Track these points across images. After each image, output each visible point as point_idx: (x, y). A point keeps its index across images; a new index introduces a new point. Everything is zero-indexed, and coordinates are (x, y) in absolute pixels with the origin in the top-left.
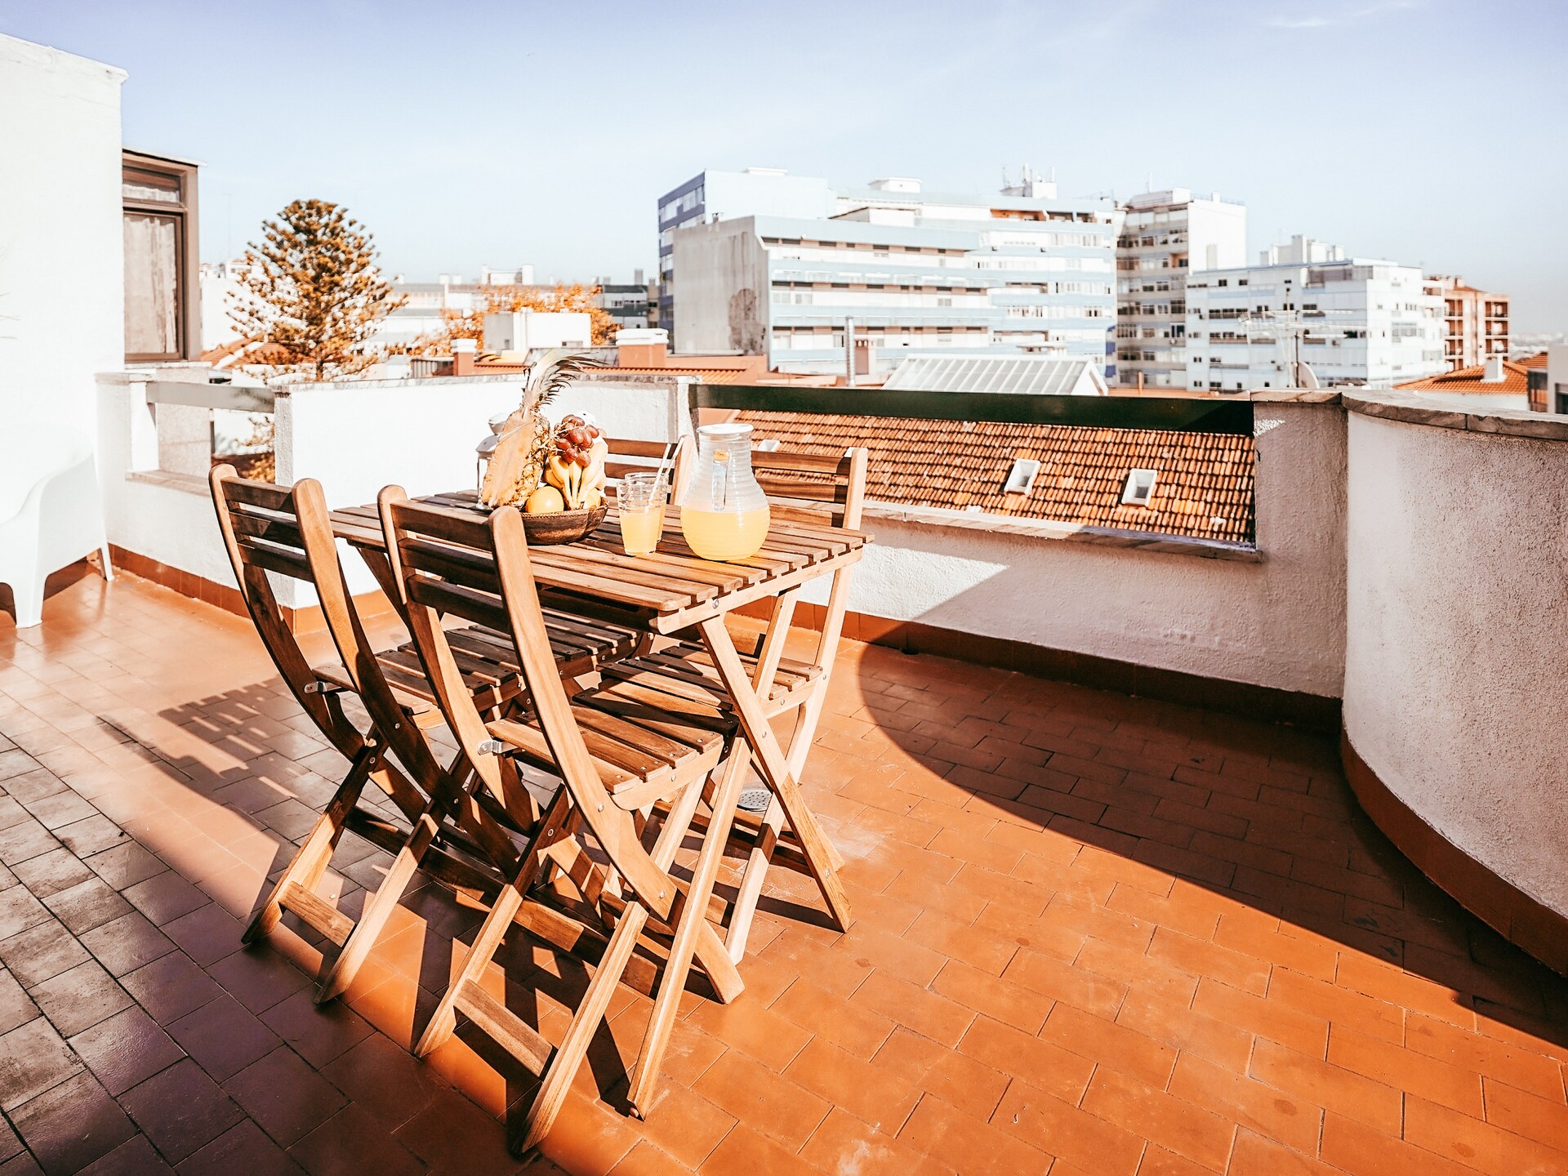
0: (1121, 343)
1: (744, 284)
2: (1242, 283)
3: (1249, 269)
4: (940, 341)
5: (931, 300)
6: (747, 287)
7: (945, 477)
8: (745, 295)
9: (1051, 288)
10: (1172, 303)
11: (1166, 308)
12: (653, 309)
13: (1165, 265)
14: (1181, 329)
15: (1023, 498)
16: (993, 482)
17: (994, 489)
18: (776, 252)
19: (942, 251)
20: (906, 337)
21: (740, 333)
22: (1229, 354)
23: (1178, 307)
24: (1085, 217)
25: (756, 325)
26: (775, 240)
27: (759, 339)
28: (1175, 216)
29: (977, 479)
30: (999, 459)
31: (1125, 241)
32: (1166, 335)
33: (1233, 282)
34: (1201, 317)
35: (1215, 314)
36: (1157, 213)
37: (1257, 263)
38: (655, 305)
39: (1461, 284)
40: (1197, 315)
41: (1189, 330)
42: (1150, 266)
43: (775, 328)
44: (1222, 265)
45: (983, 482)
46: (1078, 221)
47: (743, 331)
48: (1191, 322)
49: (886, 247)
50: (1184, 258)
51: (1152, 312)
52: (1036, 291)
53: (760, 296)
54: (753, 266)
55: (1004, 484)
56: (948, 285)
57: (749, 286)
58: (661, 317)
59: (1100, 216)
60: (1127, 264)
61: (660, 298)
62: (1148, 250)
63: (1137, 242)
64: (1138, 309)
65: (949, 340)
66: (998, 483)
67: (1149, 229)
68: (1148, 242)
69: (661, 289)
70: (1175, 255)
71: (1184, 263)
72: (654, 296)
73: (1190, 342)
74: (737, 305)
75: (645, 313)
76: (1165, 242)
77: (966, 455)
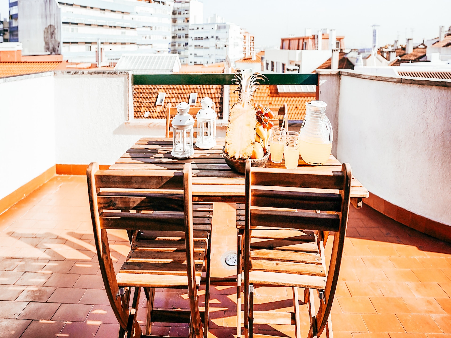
0: (172, 48)
1: (50, 22)
2: (202, 29)
3: (204, 24)
4: (122, 48)
5: (119, 31)
6: (52, 24)
7: (137, 102)
8: (51, 28)
9: (153, 28)
10: (186, 35)
11: (184, 36)
12: (6, 33)
13: (184, 21)
14: (187, 44)
15: (161, 107)
16: (152, 102)
17: (153, 105)
18: (63, 8)
19: (123, 13)
20: (111, 46)
21: (49, 45)
22: (199, 52)
23: (187, 37)
24: (163, 3)
25: (56, 41)
26: (63, 4)
27: (56, 47)
28: (187, 5)
29: (147, 101)
30: (153, 93)
31: (174, 13)
32: (184, 46)
33: (200, 28)
34: (192, 40)
35: (196, 39)
36: (182, 3)
37: (205, 22)
38: (7, 31)
39: (246, 31)
40: (191, 39)
41: (189, 44)
42: (180, 22)
43: (64, 43)
44: (198, 23)
45: (149, 102)
46: (161, 4)
47: (50, 44)
48: (190, 41)
49: (104, 10)
50: (188, 19)
51: (180, 38)
52: (149, 29)
53: (57, 28)
54: (54, 15)
55: (156, 103)
56: (124, 26)
57: (53, 23)
58: (10, 36)
59: (167, 3)
60: (174, 21)
61: (10, 27)
62: (179, 15)
63: (177, 13)
64: (177, 37)
65: (125, 48)
66: (154, 102)
67: (180, 9)
68: (180, 14)
69: (10, 23)
70: (186, 18)
71: (188, 21)
72: (7, 26)
73: (190, 48)
74: (47, 32)
75: (2, 34)
76: (184, 14)
77: (143, 93)
